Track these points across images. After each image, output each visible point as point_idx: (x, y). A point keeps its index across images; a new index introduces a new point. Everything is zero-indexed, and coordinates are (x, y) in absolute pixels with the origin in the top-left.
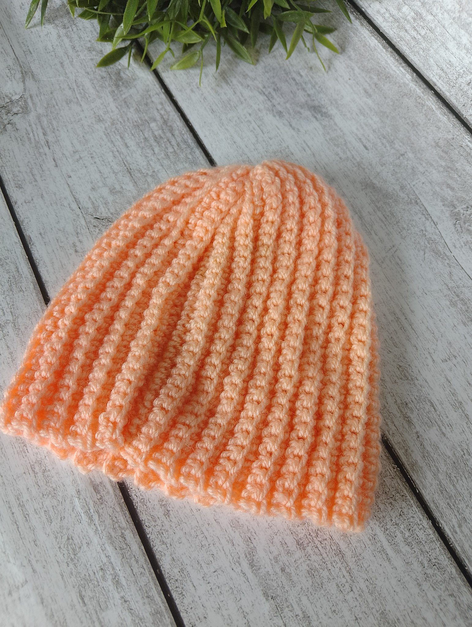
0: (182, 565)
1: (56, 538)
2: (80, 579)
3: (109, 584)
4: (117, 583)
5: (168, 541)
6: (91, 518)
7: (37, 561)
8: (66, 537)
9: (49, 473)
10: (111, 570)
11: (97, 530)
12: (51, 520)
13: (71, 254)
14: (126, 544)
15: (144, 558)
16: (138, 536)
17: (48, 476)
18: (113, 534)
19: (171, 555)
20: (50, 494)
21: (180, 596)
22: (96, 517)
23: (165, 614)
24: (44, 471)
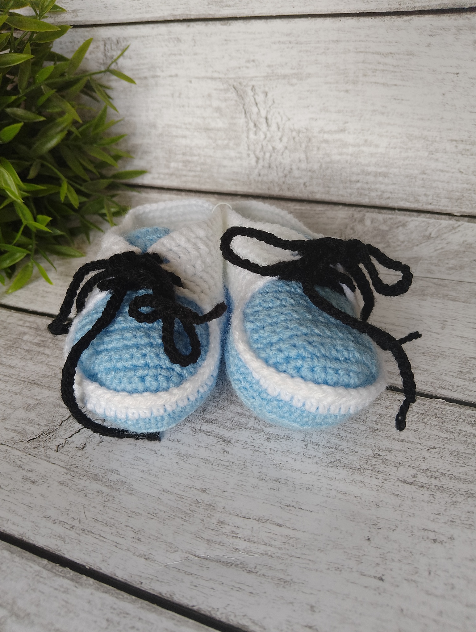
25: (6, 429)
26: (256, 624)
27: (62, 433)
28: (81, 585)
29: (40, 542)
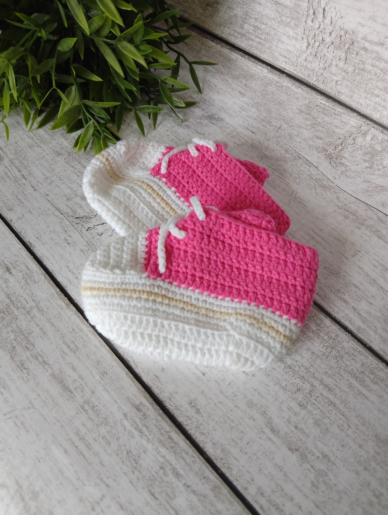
0: (222, 446)
1: (118, 455)
2: (146, 481)
3: (171, 477)
4: (177, 475)
5: (205, 431)
6: (141, 432)
7: (108, 477)
8: (125, 452)
9: (97, 407)
10: (169, 466)
11: (148, 439)
12: (110, 443)
13: (65, 247)
14: (175, 443)
15: (191, 449)
16: (181, 435)
17: (97, 410)
18: (162, 438)
19: (211, 441)
20: (102, 423)
21: (228, 469)
22: (144, 430)
23: (222, 487)
24: (93, 407)
25: (67, 205)
26: (134, 363)
27: (94, 221)
28: (69, 309)
29: (60, 279)
